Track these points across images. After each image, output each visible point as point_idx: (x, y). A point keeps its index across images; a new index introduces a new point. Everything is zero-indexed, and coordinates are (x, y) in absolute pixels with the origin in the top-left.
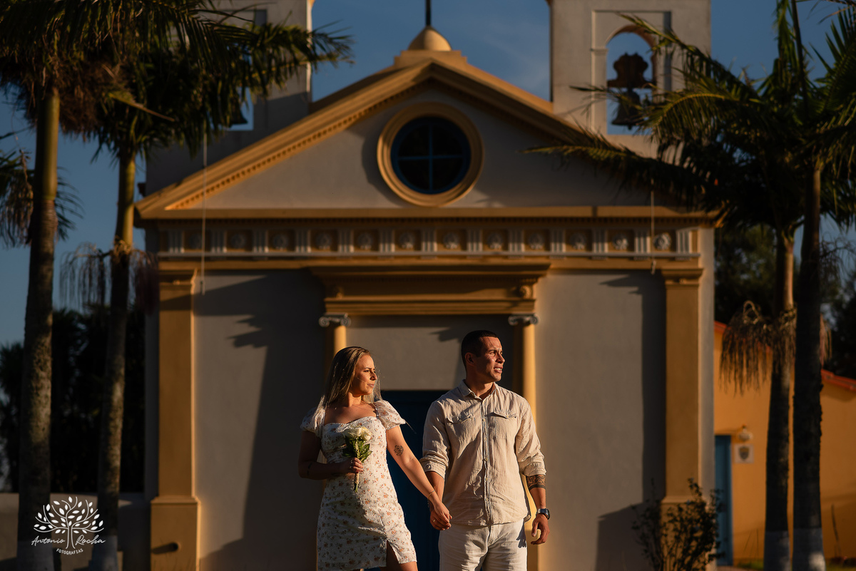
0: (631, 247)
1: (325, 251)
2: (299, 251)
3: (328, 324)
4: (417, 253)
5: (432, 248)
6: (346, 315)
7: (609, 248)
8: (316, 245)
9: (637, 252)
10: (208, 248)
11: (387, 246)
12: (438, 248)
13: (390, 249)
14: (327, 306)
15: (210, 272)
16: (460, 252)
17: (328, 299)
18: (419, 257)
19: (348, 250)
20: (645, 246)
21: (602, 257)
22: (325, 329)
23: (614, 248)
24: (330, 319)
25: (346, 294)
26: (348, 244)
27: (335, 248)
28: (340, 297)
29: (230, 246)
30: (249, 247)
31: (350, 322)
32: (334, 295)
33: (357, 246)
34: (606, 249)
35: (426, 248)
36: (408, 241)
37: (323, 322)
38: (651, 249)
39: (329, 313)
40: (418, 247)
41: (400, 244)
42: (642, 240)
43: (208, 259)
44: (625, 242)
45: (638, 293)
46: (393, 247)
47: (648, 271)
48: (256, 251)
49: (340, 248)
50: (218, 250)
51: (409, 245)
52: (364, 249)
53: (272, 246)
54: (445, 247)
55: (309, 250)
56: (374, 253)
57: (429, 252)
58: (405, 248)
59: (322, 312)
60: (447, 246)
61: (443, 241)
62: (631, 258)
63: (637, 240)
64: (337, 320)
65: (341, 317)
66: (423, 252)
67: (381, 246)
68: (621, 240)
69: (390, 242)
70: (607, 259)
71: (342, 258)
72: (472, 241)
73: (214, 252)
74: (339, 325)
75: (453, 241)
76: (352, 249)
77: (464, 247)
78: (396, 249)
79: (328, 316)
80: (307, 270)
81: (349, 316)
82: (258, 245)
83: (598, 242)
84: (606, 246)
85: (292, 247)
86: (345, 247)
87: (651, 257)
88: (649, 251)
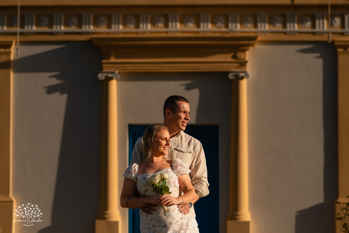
0: (314, 26)
1: (103, 29)
2: (85, 28)
3: (104, 78)
4: (166, 30)
5: (176, 26)
6: (117, 72)
7: (298, 27)
8: (96, 24)
9: (317, 29)
10: (22, 26)
11: (145, 25)
12: (180, 27)
13: (147, 27)
14: (104, 65)
15: (24, 43)
16: (195, 29)
17: (104, 61)
18: (167, 32)
19: (119, 27)
20: (323, 25)
21: (293, 33)
22: (102, 81)
23: (302, 27)
24: (104, 75)
25: (117, 57)
26: (119, 23)
27: (109, 27)
28: (113, 60)
29: (38, 25)
30: (51, 26)
31: (119, 77)
32: (108, 58)
33: (125, 24)
34: (296, 27)
35: (172, 27)
36: (160, 22)
37: (101, 76)
38: (328, 27)
39: (105, 70)
40: (166, 26)
41: (153, 24)
42: (321, 21)
43: (22, 34)
44: (309, 24)
45: (320, 57)
46: (149, 26)
47: (326, 42)
48: (56, 29)
49: (113, 26)
50: (30, 27)
51: (161, 25)
52: (129, 27)
53: (67, 25)
54: (185, 26)
55: (92, 28)
56: (137, 30)
57: (174, 29)
58: (157, 27)
59: (100, 69)
60: (187, 25)
61: (183, 21)
62: (314, 33)
63: (317, 22)
64: (111, 75)
65: (113, 73)
66: (170, 29)
67: (141, 25)
68: (307, 21)
69: (147, 22)
70: (297, 34)
71: (114, 33)
72: (204, 22)
73: (27, 29)
74: (111, 79)
75: (190, 21)
76: (121, 27)
77: (198, 26)
78: (151, 27)
79: (104, 73)
80: (90, 42)
81: (119, 73)
82: (57, 25)
83: (290, 22)
84: (296, 25)
85: (80, 26)
86: (117, 26)
87: (328, 33)
88: (326, 28)
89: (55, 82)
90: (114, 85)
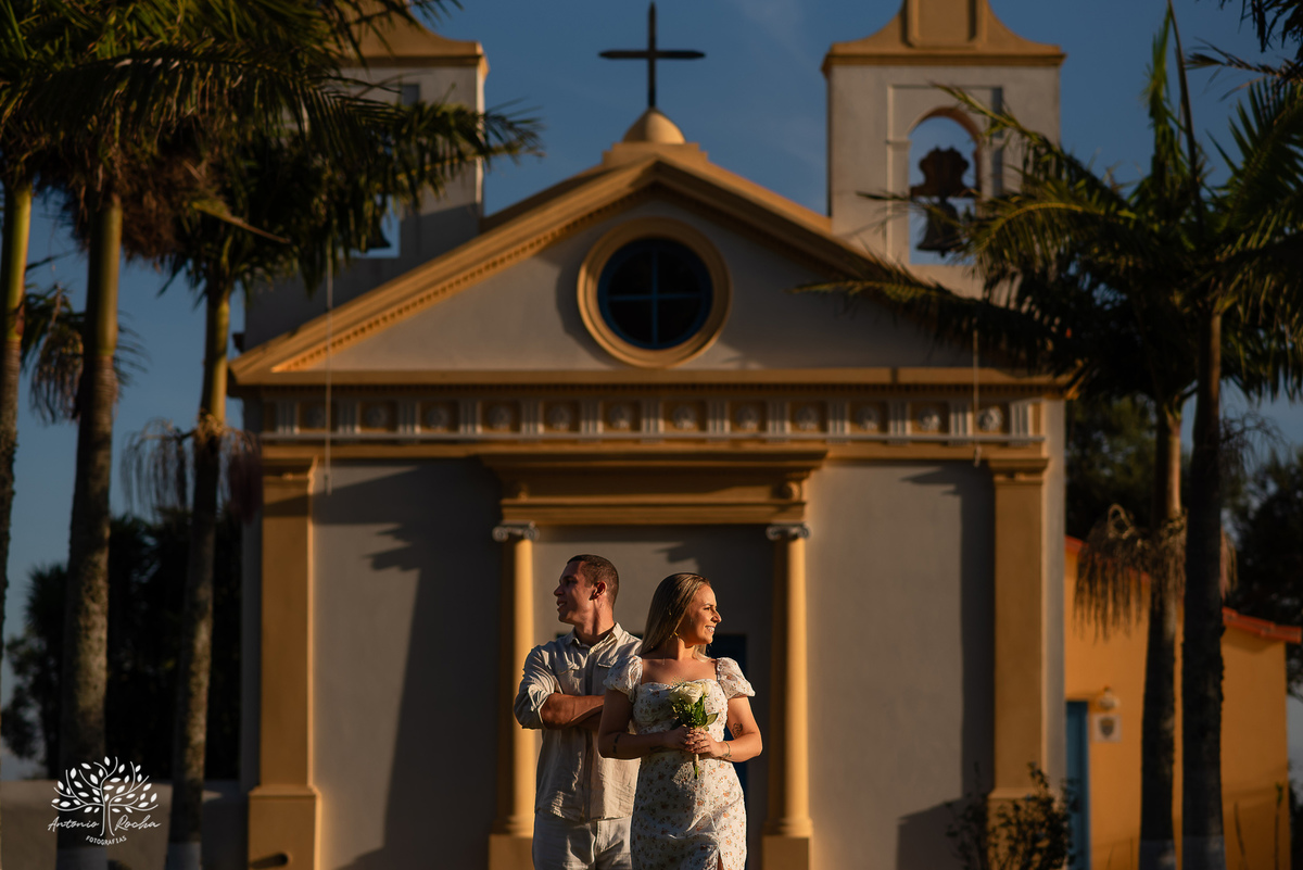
0: (944, 427)
1: (503, 432)
2: (464, 432)
3: (505, 537)
4: (635, 435)
5: (657, 427)
6: (532, 524)
7: (913, 429)
8: (488, 422)
9: (953, 434)
10: (334, 427)
11: (591, 425)
12: (666, 428)
13: (595, 428)
14: (506, 511)
15: (338, 462)
16: (696, 433)
17: (506, 501)
18: (637, 441)
19: (536, 429)
20: (965, 426)
21: (902, 442)
22: (501, 544)
23: (920, 429)
24: (506, 531)
25: (533, 493)
26: (535, 421)
27: (516, 427)
28: (524, 499)
29: (366, 424)
30: (392, 426)
31: (537, 534)
32: (514, 494)
33: (549, 424)
34: (909, 429)
35: (648, 428)
36: (622, 417)
37: (499, 534)
38: (974, 430)
39: (507, 521)
40: (636, 426)
41: (610, 422)
42: (960, 417)
43: (334, 443)
44: (935, 420)
45: (954, 493)
46: (601, 427)
47: (969, 462)
48: (403, 432)
49: (524, 427)
50: (348, 429)
51: (624, 424)
52: (558, 429)
53: (426, 424)
54: (675, 426)
55: (479, 430)
56: (573, 435)
57: (652, 433)
58: (617, 428)
59: (497, 519)
60: (679, 425)
61: (672, 417)
62: (945, 443)
63: (952, 418)
64: (519, 532)
65: (525, 527)
66: (644, 432)
67: (583, 425)
68: (930, 416)
69: (595, 419)
70: (909, 445)
71: (526, 441)
72: (715, 418)
73: (342, 432)
74: (521, 538)
75: (686, 417)
76: (541, 429)
77: (703, 427)
78: (605, 429)
79: (505, 526)
80: (475, 460)
81: (537, 526)
82: (405, 423)
83: (896, 419)
84: (909, 425)
85: (454, 426)
86: (531, 426)
87: (974, 442)
88: (970, 432)
89: (391, 544)
90: (526, 551)
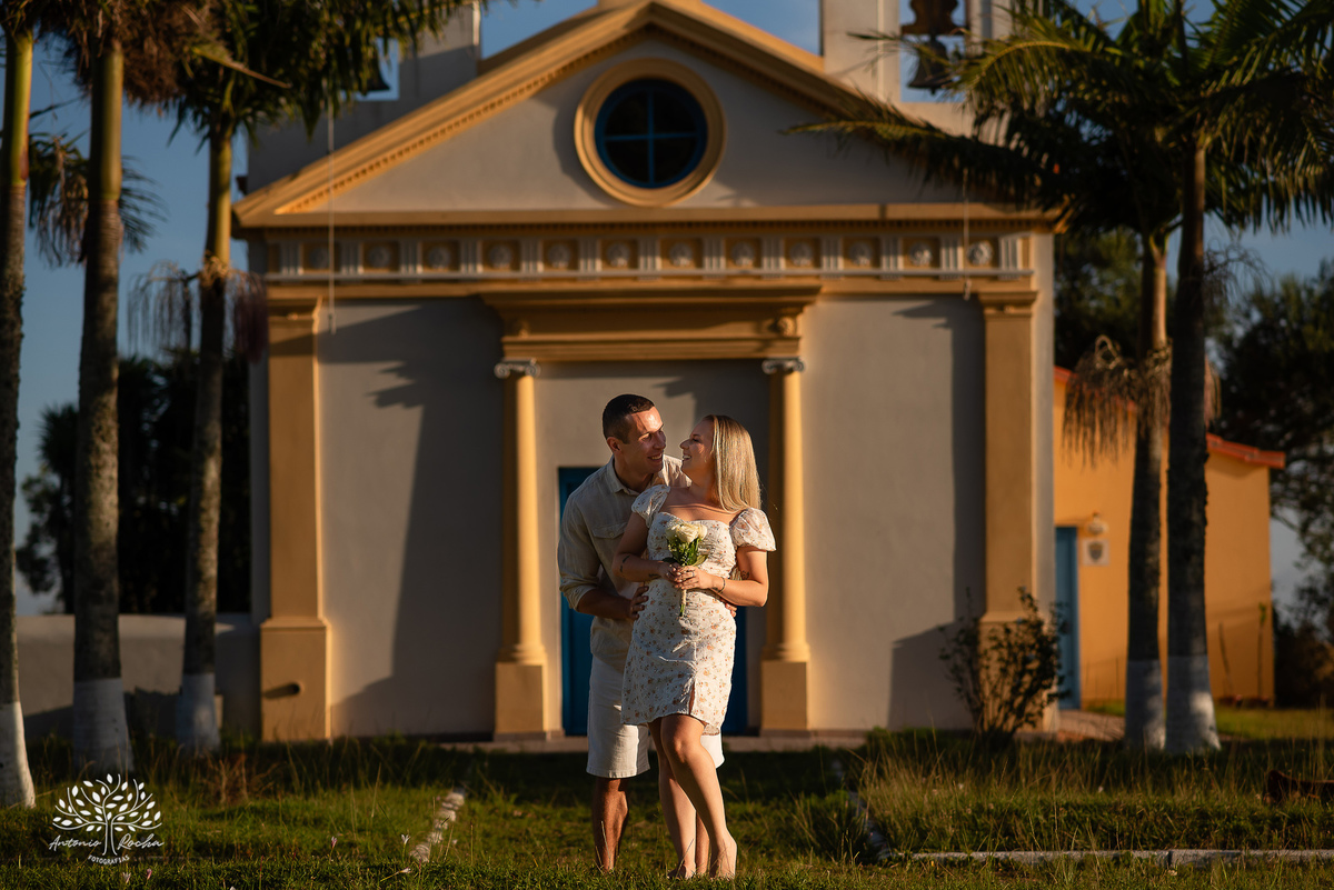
0: (936, 261)
1: (503, 271)
2: (465, 271)
3: (507, 374)
4: (633, 272)
5: (654, 265)
6: (533, 361)
7: (905, 264)
8: (489, 262)
9: (944, 269)
10: (337, 268)
11: (590, 262)
12: (663, 265)
13: (594, 266)
14: (507, 348)
15: (342, 302)
16: (693, 270)
17: (507, 339)
18: (635, 278)
19: (536, 268)
20: (956, 260)
21: (895, 277)
22: (502, 381)
23: (912, 264)
24: (508, 367)
25: (533, 331)
26: (535, 260)
27: (516, 266)
28: (525, 336)
29: (369, 264)
30: (395, 265)
31: (538, 371)
32: (515, 332)
33: (548, 262)
34: (901, 264)
35: (646, 265)
36: (620, 255)
37: (501, 370)
38: (965, 264)
39: (508, 358)
40: (634, 264)
41: (608, 260)
42: (951, 251)
43: (337, 283)
44: (927, 255)
45: (945, 326)
46: (599, 264)
47: (958, 296)
48: (405, 272)
49: (524, 266)
50: (351, 270)
51: (622, 262)
52: (557, 268)
53: (427, 263)
54: (672, 263)
55: (480, 269)
56: (572, 273)
57: (649, 271)
58: (615, 266)
59: (499, 355)
60: (675, 262)
61: (669, 254)
62: (936, 278)
63: (943, 252)
64: (520, 368)
65: (526, 363)
66: (641, 270)
67: (582, 263)
68: (922, 251)
69: (594, 257)
70: (902, 280)
71: (527, 280)
72: (711, 255)
73: (345, 273)
74: (523, 374)
75: (683, 254)
76: (541, 267)
77: (699, 264)
78: (603, 267)
79: (507, 363)
80: (476, 299)
81: (538, 363)
82: (407, 263)
83: (888, 254)
84: (901, 260)
85: (455, 265)
86: (531, 265)
87: (964, 276)
88: (961, 267)
89: (395, 382)
90: (528, 388)
